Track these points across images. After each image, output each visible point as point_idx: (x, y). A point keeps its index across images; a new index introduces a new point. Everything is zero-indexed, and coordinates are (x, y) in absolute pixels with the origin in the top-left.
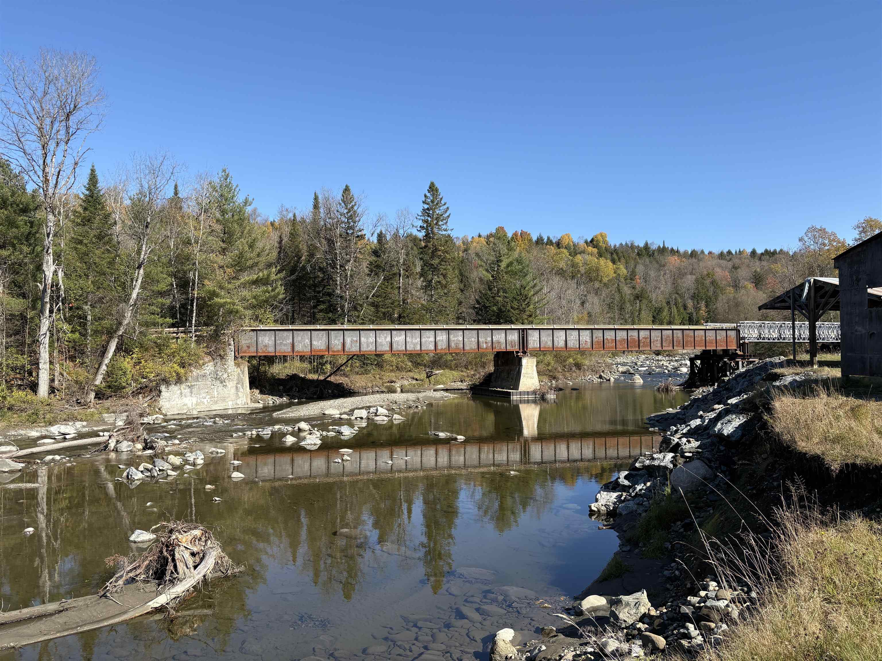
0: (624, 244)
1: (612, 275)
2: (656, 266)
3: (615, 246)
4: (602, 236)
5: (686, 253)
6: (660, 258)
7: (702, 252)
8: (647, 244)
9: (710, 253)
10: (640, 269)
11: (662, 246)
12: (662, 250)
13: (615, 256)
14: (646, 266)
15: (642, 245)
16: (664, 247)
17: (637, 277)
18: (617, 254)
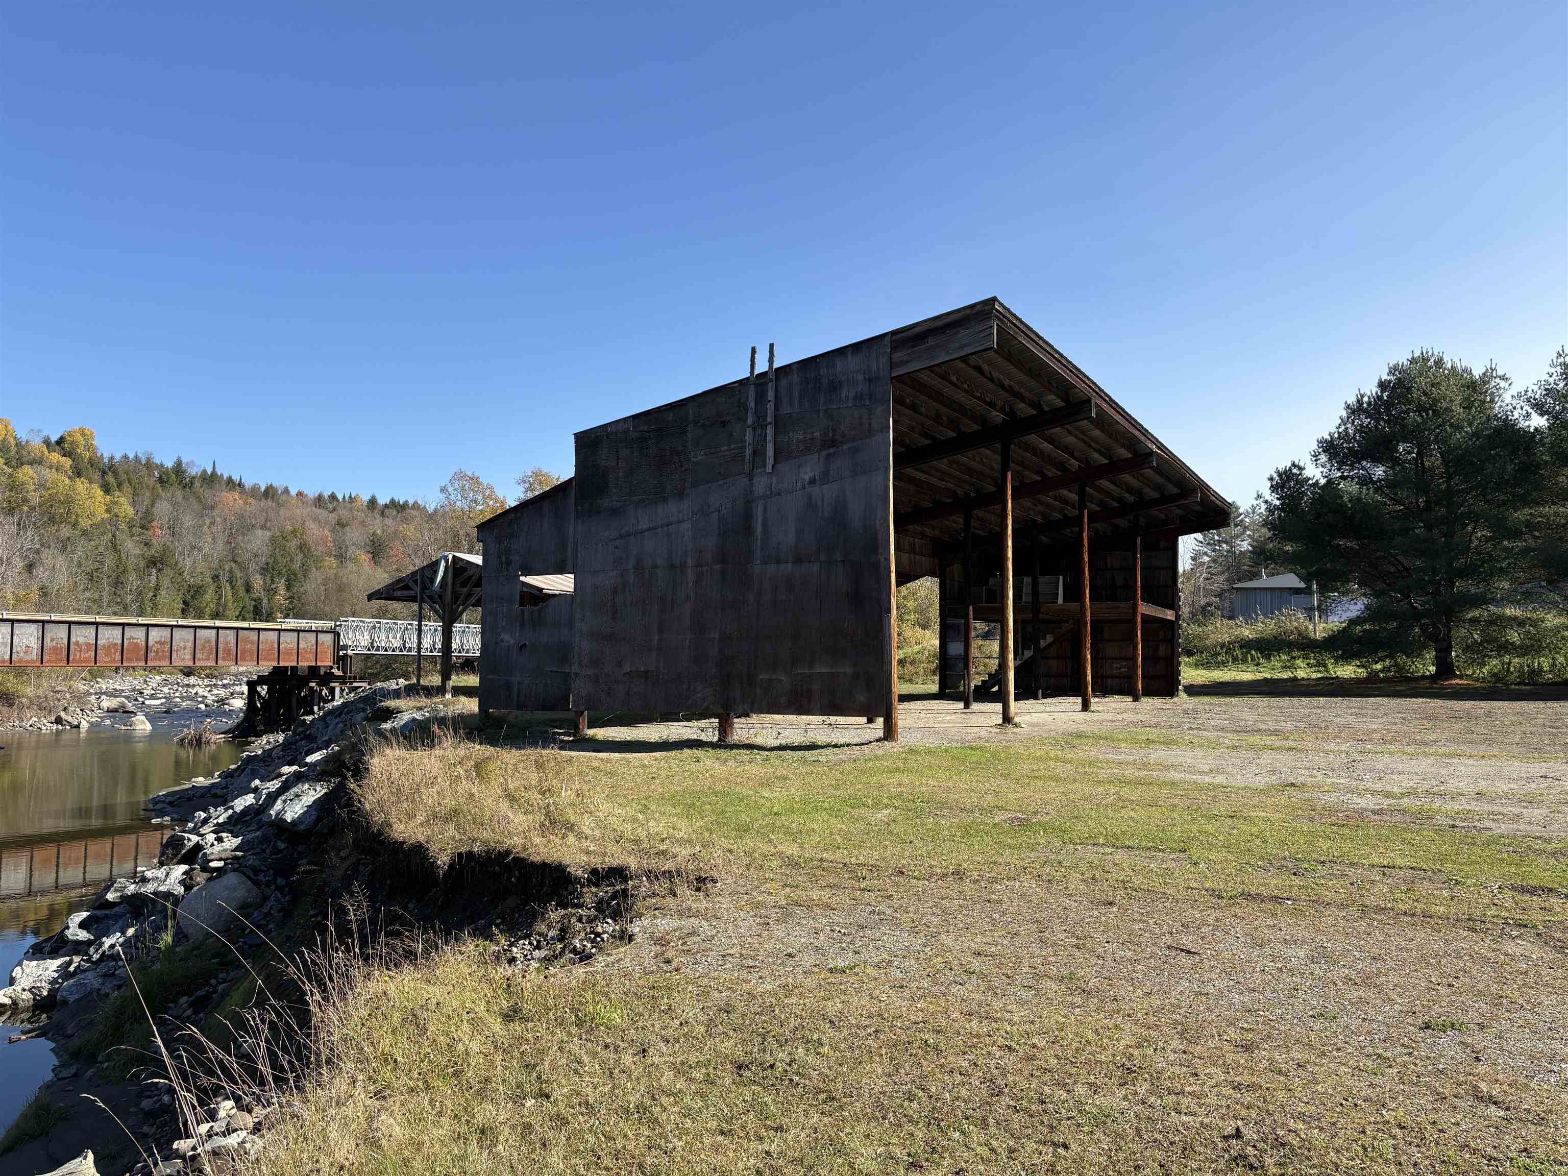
0: (131, 456)
1: (101, 514)
2: (196, 506)
3: (112, 458)
4: (83, 434)
5: (255, 489)
6: (207, 494)
7: (286, 491)
8: (179, 463)
9: (300, 494)
10: (163, 509)
11: (209, 471)
12: (210, 479)
13: (110, 478)
14: (175, 505)
15: (169, 464)
16: (214, 473)
17: (155, 523)
18: (116, 474)
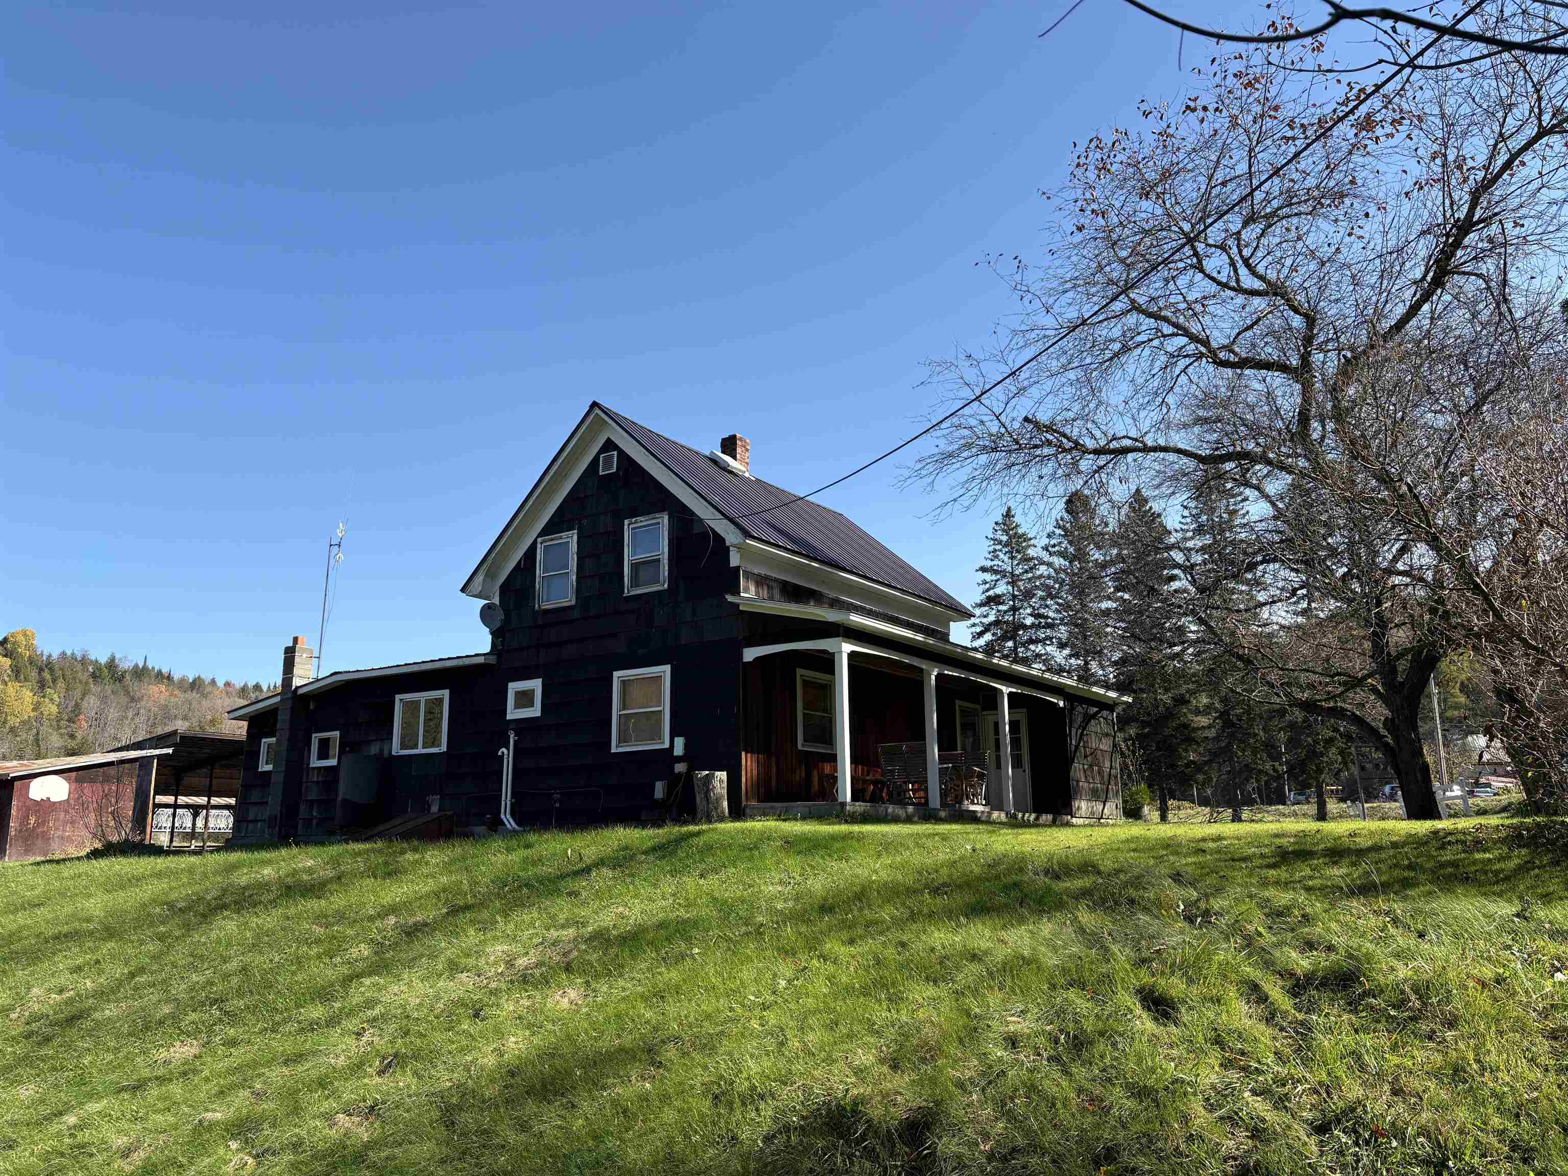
0: (69, 653)
1: (28, 712)
2: (124, 700)
3: (50, 656)
4: (25, 634)
5: (183, 680)
6: (134, 686)
7: (213, 682)
8: (113, 659)
9: (227, 684)
10: (91, 703)
11: (141, 665)
12: (140, 673)
13: (47, 675)
14: (104, 699)
15: (103, 660)
16: (145, 668)
17: (82, 717)
18: (52, 670)
